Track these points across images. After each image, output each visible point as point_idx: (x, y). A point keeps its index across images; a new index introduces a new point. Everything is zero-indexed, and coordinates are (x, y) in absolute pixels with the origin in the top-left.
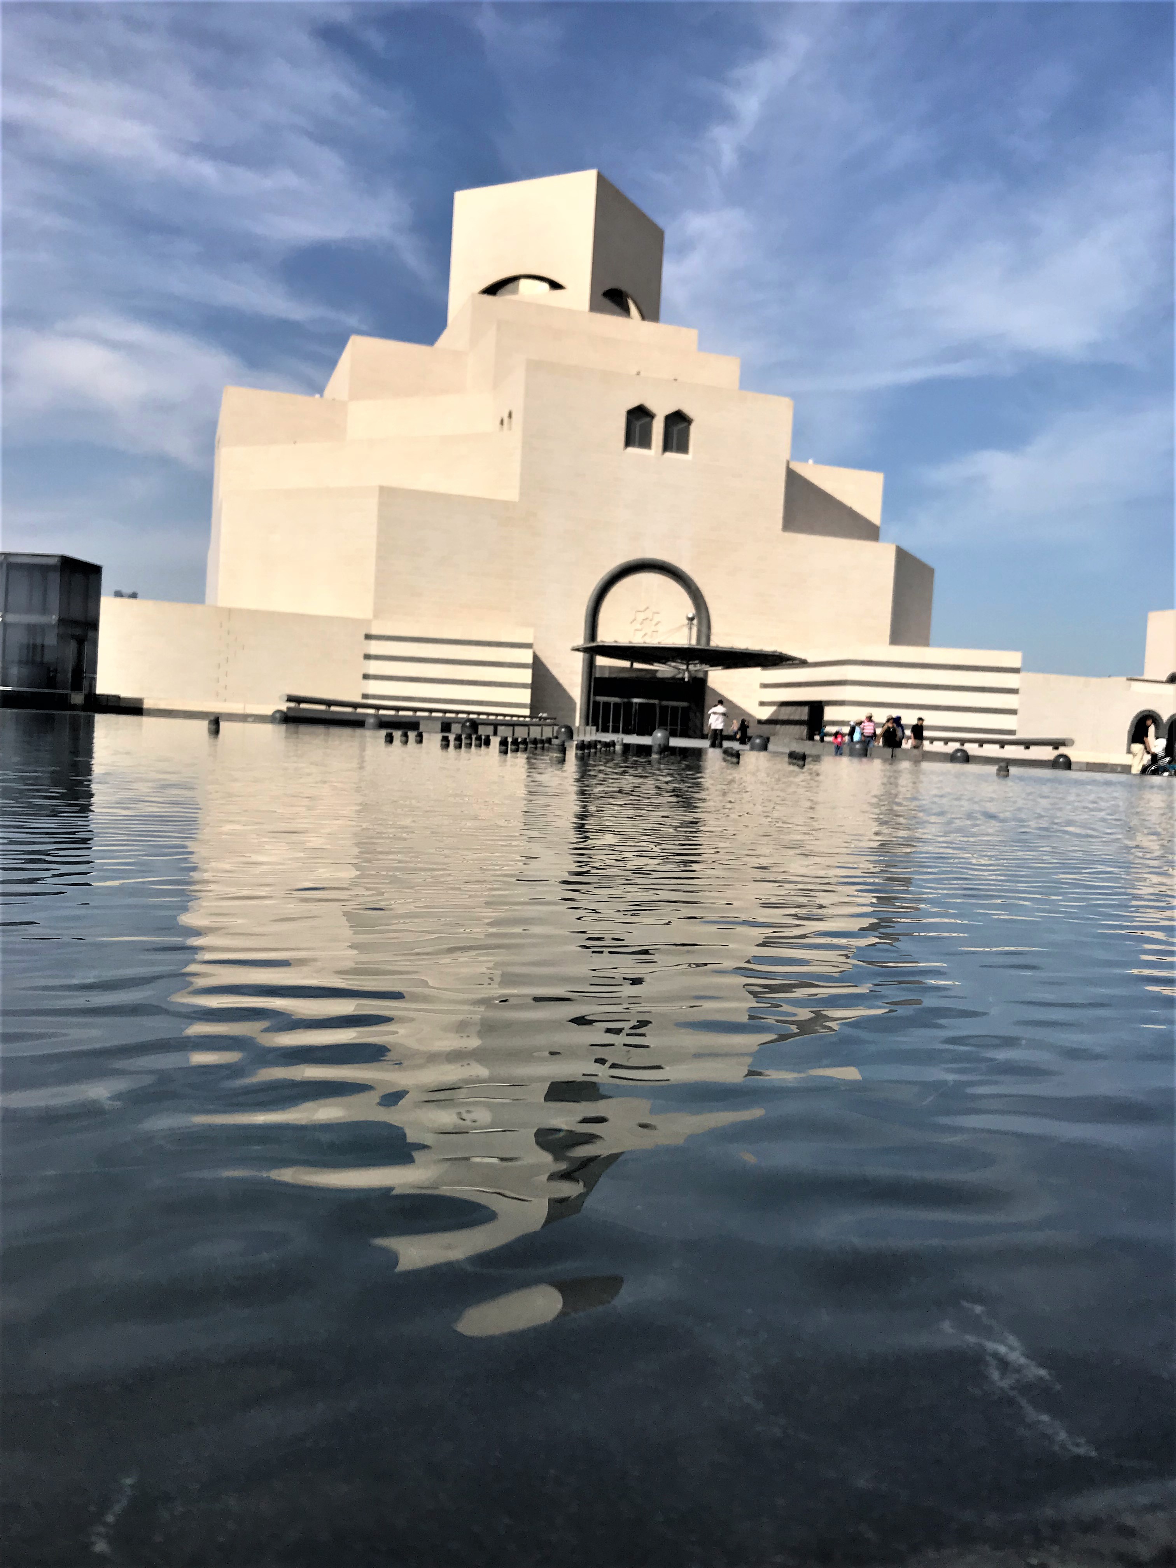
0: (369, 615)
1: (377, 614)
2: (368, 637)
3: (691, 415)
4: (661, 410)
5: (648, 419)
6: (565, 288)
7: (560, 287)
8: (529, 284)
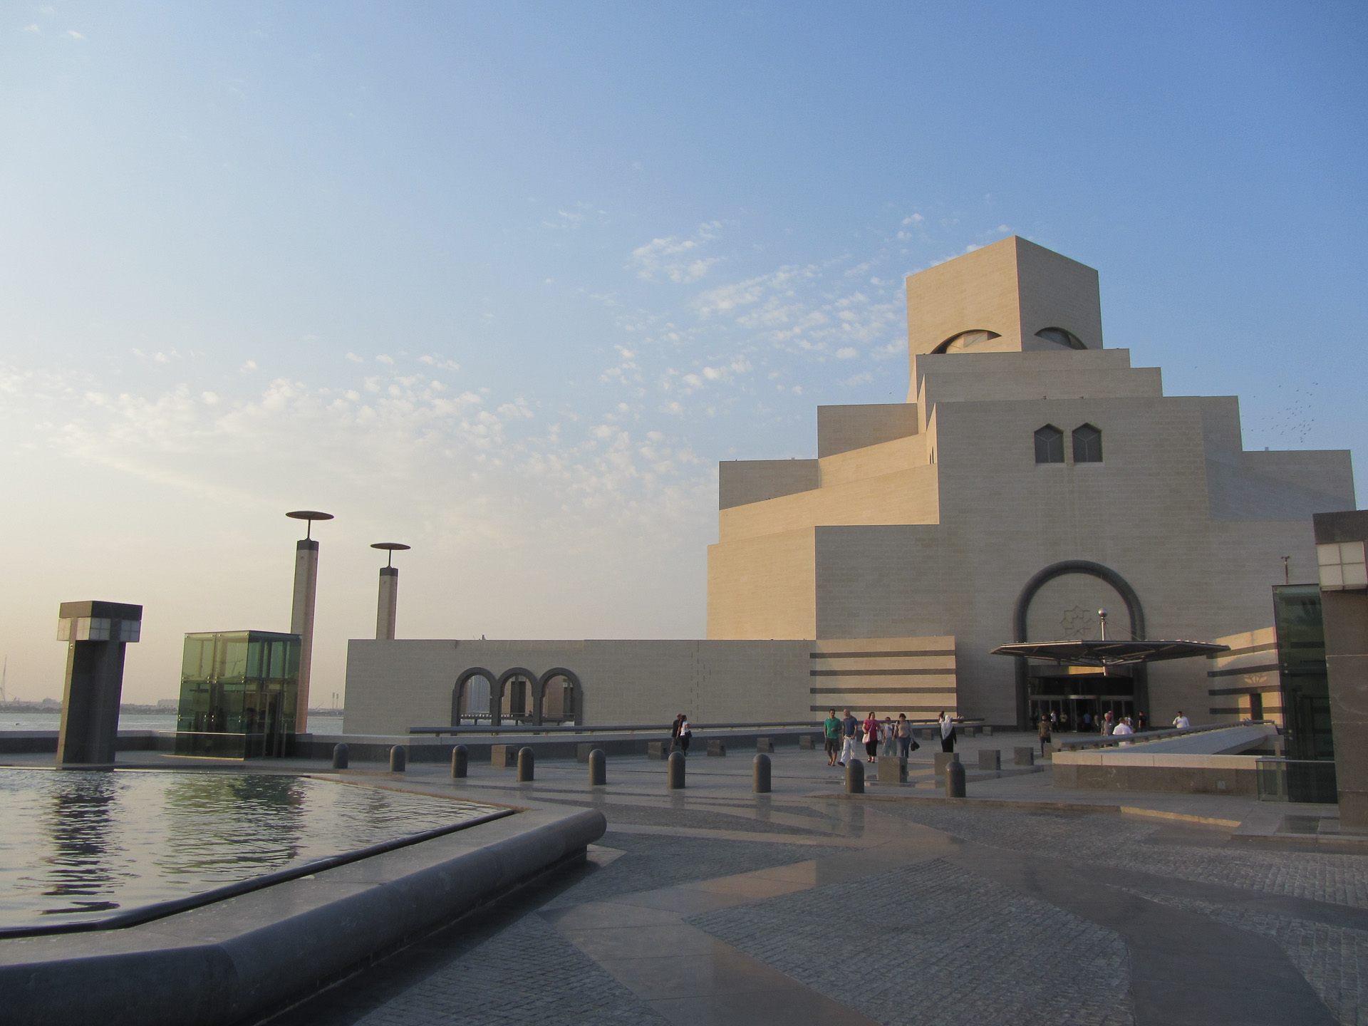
0: (811, 635)
1: (821, 633)
2: (813, 656)
3: (1099, 426)
4: (1068, 426)
5: (1058, 436)
6: (999, 336)
7: (996, 335)
8: (971, 338)
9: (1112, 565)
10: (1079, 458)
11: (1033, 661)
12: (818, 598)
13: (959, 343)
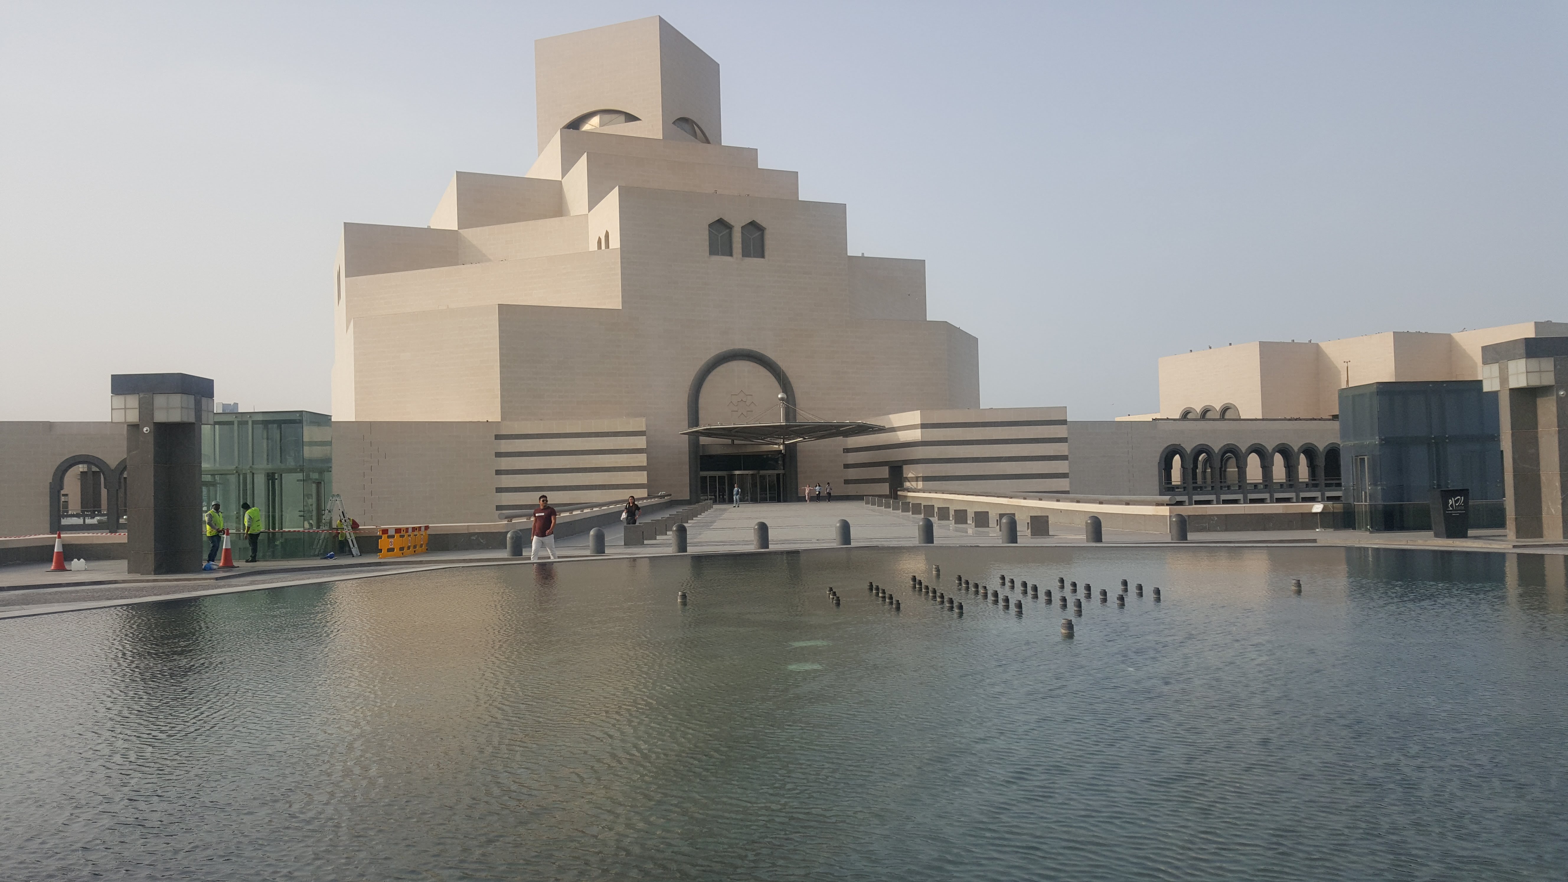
0: (498, 418)
1: (506, 416)
2: (498, 437)
3: (764, 224)
4: (738, 222)
5: (727, 231)
6: (641, 120)
7: (635, 119)
8: (607, 117)
9: (770, 354)
10: (746, 254)
11: (703, 440)
12: (502, 379)
13: (595, 121)
